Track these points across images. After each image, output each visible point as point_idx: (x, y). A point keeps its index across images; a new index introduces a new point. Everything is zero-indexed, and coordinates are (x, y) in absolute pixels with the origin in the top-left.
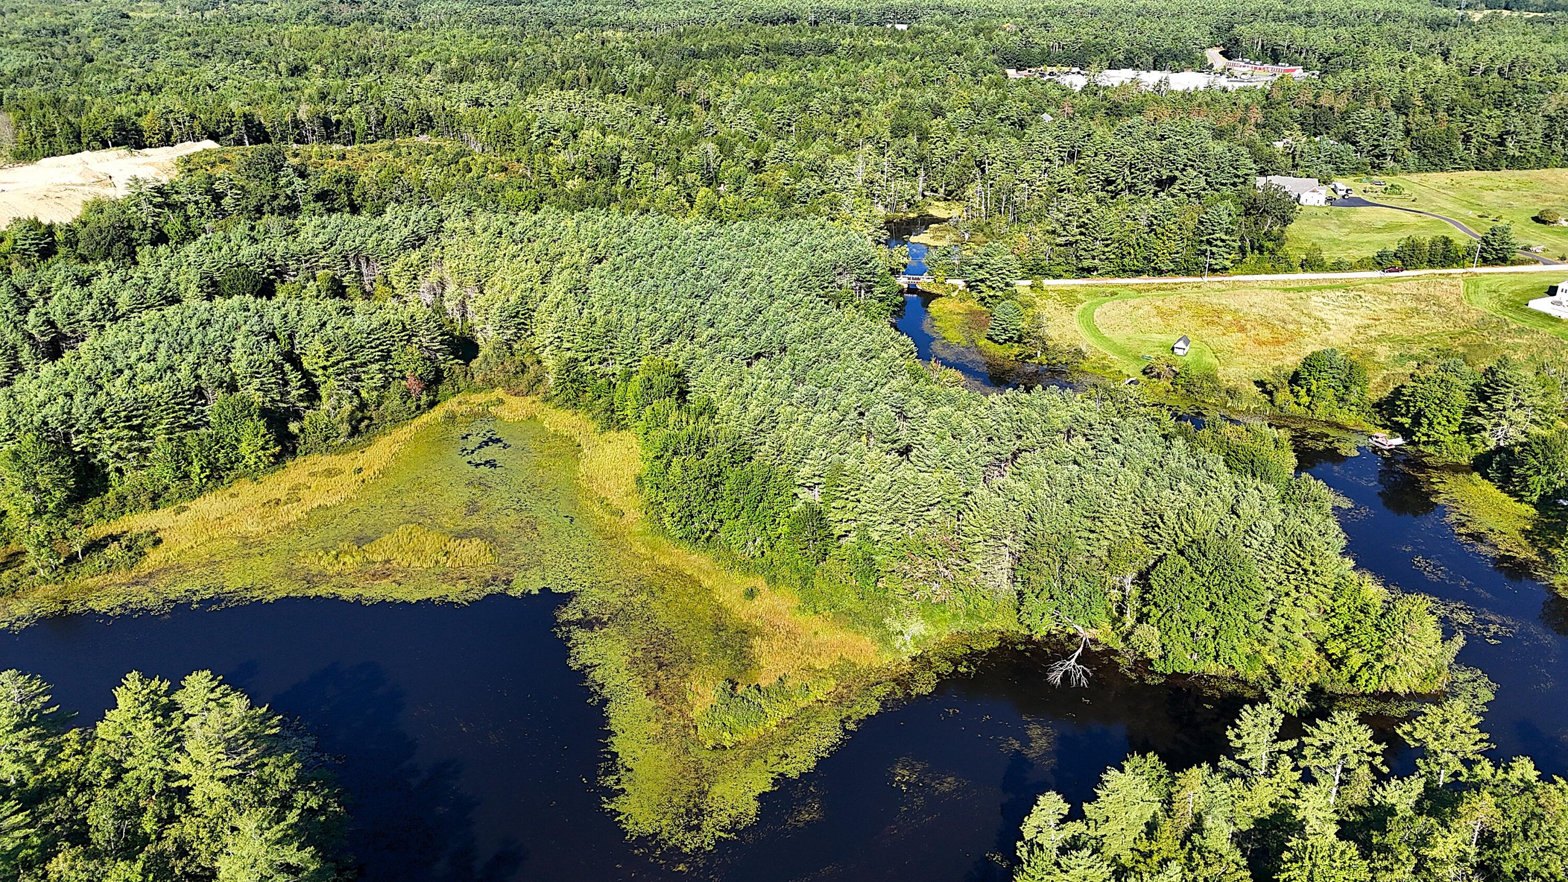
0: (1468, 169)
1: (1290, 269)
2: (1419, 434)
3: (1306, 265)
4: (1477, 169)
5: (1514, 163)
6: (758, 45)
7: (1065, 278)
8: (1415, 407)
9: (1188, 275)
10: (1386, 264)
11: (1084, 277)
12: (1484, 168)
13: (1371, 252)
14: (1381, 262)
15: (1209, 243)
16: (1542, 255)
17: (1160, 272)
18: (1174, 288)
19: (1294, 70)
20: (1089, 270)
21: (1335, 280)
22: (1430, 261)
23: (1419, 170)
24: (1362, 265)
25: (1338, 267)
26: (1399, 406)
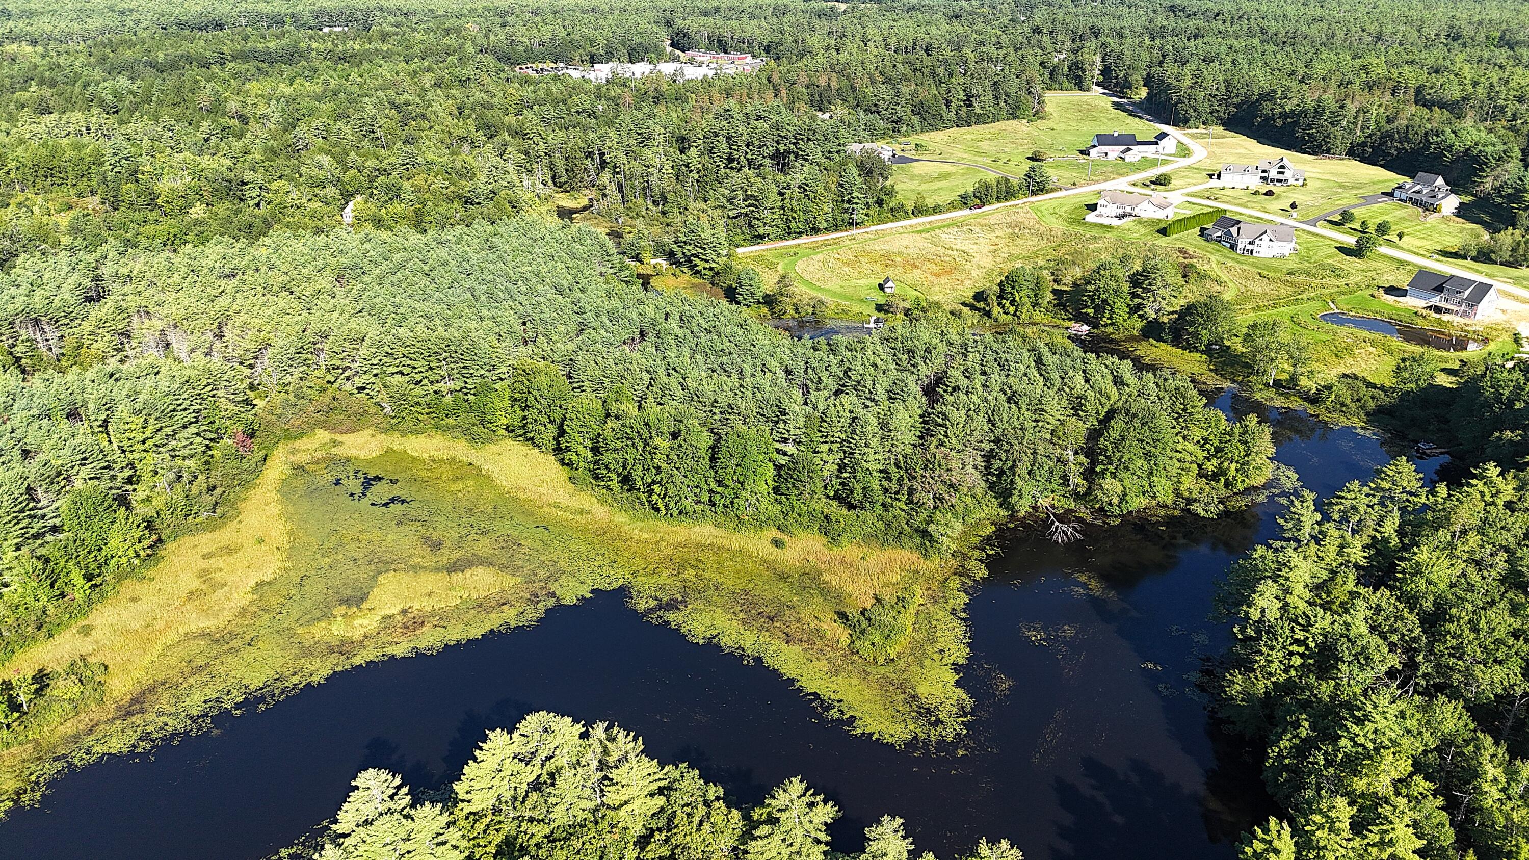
0: (952, 127)
1: (906, 216)
2: (1104, 319)
3: (918, 211)
4: (958, 126)
5: (980, 120)
6: (222, 54)
7: (743, 246)
8: (1099, 298)
9: (836, 230)
10: (970, 203)
11: (759, 243)
12: (962, 126)
13: (954, 196)
14: (964, 201)
15: (849, 202)
16: (1058, 184)
17: (816, 230)
18: (836, 242)
19: (745, 58)
20: (761, 237)
21: (944, 220)
22: (998, 197)
23: (922, 131)
24: (952, 206)
25: (937, 210)
26: (1085, 301)
